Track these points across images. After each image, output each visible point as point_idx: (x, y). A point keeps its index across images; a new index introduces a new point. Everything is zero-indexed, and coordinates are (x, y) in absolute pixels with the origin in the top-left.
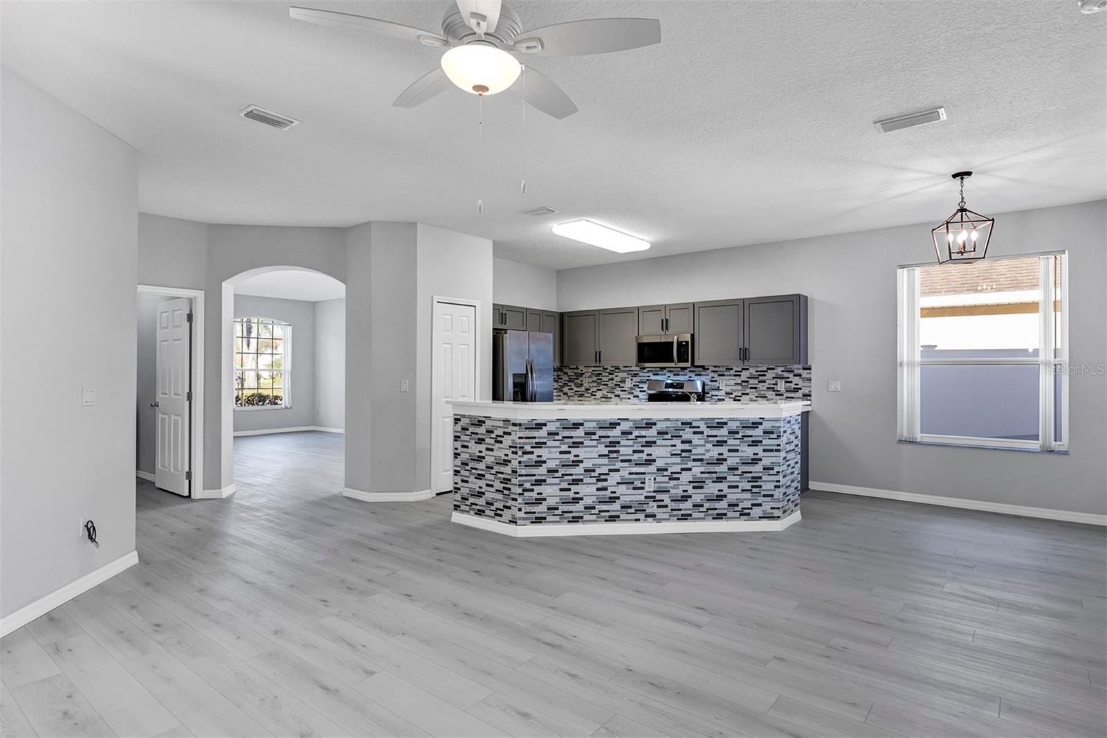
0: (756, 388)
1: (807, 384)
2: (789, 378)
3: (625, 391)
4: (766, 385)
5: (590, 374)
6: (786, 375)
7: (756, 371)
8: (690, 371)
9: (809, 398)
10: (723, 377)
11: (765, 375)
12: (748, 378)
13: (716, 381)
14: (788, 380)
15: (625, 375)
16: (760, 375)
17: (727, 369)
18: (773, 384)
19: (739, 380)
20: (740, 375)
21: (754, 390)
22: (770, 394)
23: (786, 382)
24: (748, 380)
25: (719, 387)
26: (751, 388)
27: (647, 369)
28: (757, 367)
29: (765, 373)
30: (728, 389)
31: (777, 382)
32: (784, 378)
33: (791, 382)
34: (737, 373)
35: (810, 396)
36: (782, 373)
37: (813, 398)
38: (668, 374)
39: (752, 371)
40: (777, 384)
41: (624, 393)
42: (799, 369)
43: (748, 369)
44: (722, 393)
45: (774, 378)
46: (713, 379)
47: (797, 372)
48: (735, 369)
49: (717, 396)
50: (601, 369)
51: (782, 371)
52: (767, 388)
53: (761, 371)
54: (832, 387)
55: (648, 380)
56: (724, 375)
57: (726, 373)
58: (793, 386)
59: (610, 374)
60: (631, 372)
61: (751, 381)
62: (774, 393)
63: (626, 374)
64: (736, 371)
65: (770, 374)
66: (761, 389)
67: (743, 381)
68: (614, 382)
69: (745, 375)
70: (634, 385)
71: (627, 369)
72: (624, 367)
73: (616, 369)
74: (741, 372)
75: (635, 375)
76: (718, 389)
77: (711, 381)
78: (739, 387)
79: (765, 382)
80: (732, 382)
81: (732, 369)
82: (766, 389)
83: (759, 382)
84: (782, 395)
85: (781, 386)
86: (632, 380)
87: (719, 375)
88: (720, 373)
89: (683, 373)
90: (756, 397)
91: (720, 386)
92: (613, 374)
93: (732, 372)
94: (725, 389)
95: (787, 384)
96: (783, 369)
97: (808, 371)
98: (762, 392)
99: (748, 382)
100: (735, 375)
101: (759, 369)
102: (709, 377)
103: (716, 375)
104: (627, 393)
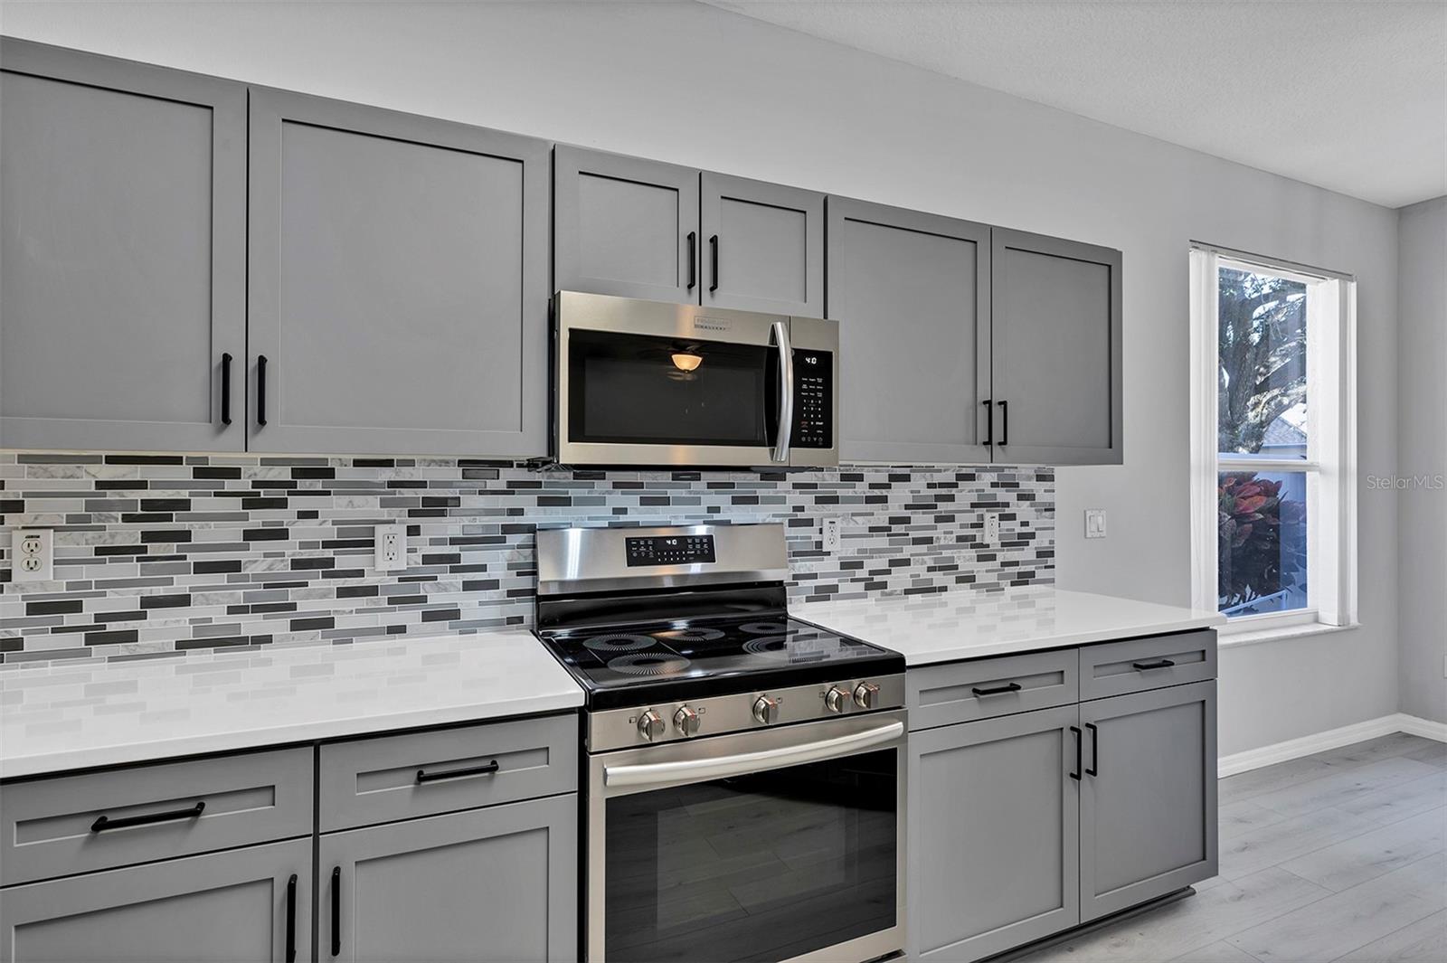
0: (929, 541)
1: (1044, 521)
2: (1007, 505)
3: (372, 591)
4: (955, 529)
5: (78, 506)
6: (1002, 495)
7: (930, 486)
8: (710, 486)
9: (1050, 561)
10: (830, 508)
11: (951, 498)
12: (907, 507)
13: (809, 523)
14: (1007, 511)
15: (368, 507)
16: (939, 498)
17: (844, 477)
18: (973, 526)
19: (881, 516)
20: (884, 500)
21: (923, 548)
22: (966, 559)
23: (1003, 517)
24: (907, 513)
25: (819, 544)
26: (916, 541)
27: (507, 475)
28: (930, 469)
29: (954, 491)
30: (850, 550)
31: (981, 517)
32: (997, 505)
33: (1012, 517)
34: (877, 492)
35: (1051, 554)
36: (994, 490)
37: (1056, 561)
38: (618, 498)
39: (919, 482)
40: (981, 526)
41: (362, 602)
42: (1029, 478)
43: (906, 478)
44: (829, 565)
45: (973, 505)
46: (800, 515)
47: (1025, 486)
48: (871, 477)
49: (814, 576)
50: (185, 473)
51: (994, 485)
52: (960, 539)
53: (942, 485)
54: (1094, 528)
55: (508, 529)
56: (834, 500)
57: (841, 492)
58: (1019, 529)
59: (251, 502)
60: (408, 493)
61: (919, 518)
62: (973, 553)
63: (376, 500)
64: (872, 486)
65: (966, 494)
66: (942, 542)
67: (893, 520)
68: (291, 549)
69: (899, 496)
70: (428, 559)
71: (386, 475)
72: (357, 463)
73: (299, 473)
74: (888, 486)
75: (436, 507)
76: (819, 551)
77: (794, 523)
78: (881, 541)
79: (951, 519)
80: (862, 524)
81: (860, 478)
82: (954, 542)
83: (939, 519)
84: (993, 558)
85: (992, 532)
86: (413, 531)
87: (819, 500)
88: (821, 492)
89: (683, 493)
90: (930, 569)
91: (826, 539)
92: (282, 504)
93: (861, 489)
94: (841, 548)
95: (1006, 524)
96: (993, 477)
97: (1047, 485)
98: (946, 553)
99: (906, 520)
100: (870, 500)
101: (938, 478)
102: (786, 509)
103: (807, 499)
104: (382, 600)
